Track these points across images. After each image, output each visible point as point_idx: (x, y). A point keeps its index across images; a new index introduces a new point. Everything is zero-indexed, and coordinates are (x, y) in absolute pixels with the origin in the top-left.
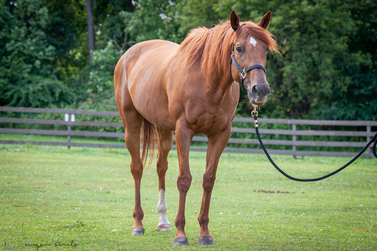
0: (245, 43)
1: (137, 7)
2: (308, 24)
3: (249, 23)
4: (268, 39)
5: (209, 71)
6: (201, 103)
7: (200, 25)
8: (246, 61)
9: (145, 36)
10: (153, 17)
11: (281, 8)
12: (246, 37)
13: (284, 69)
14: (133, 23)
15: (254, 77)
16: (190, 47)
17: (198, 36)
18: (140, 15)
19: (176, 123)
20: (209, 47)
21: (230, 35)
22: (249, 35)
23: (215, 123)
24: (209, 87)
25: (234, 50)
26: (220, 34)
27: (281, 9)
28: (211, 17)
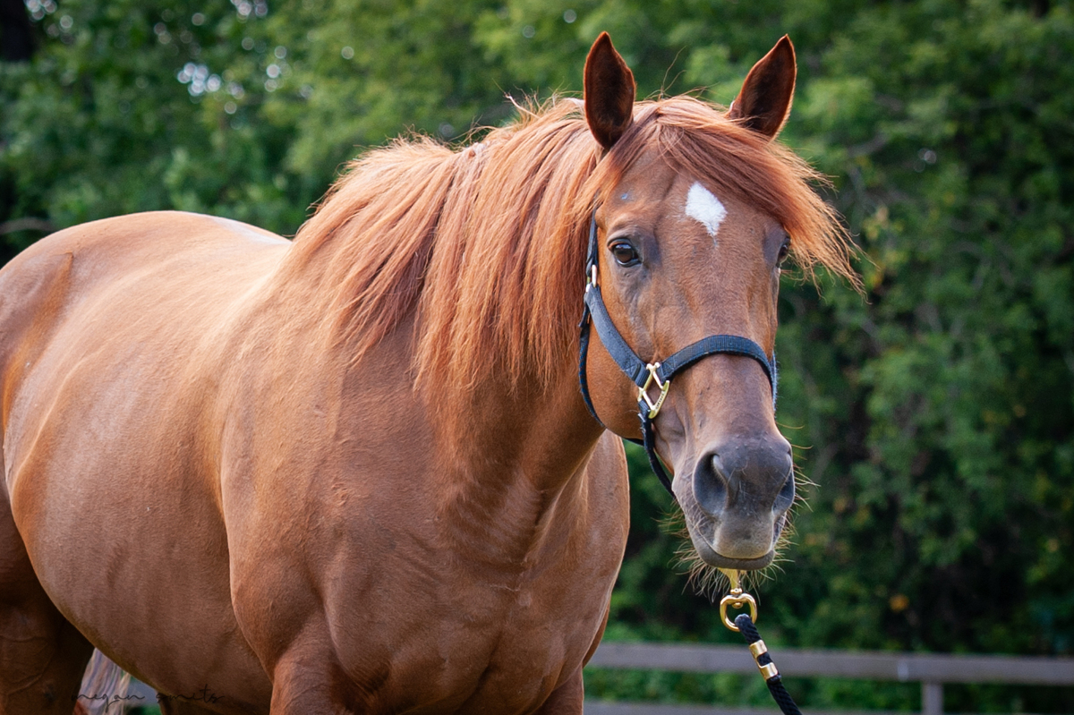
0: (660, 217)
1: (51, 30)
2: (1009, 121)
3: (683, 108)
4: (790, 194)
5: (459, 385)
6: (415, 563)
7: (407, 126)
8: (665, 313)
9: (101, 189)
10: (141, 83)
11: (857, 30)
12: (668, 186)
13: (878, 373)
14: (30, 120)
15: (709, 407)
16: (351, 256)
17: (396, 192)
18: (70, 72)
19: (272, 674)
20: (461, 247)
21: (576, 173)
22: (682, 174)
23: (497, 677)
24: (458, 477)
25: (601, 258)
26: (519, 174)
27: (856, 37)
28: (467, 83)
